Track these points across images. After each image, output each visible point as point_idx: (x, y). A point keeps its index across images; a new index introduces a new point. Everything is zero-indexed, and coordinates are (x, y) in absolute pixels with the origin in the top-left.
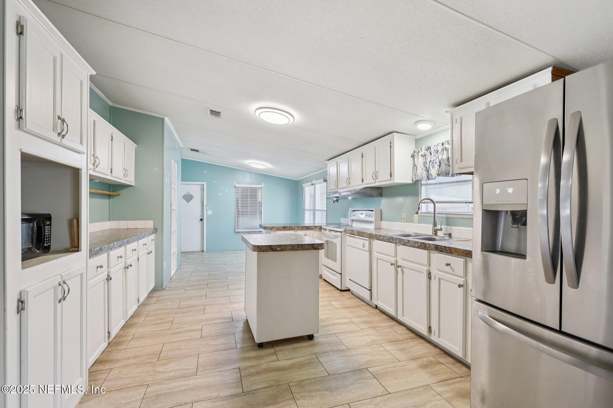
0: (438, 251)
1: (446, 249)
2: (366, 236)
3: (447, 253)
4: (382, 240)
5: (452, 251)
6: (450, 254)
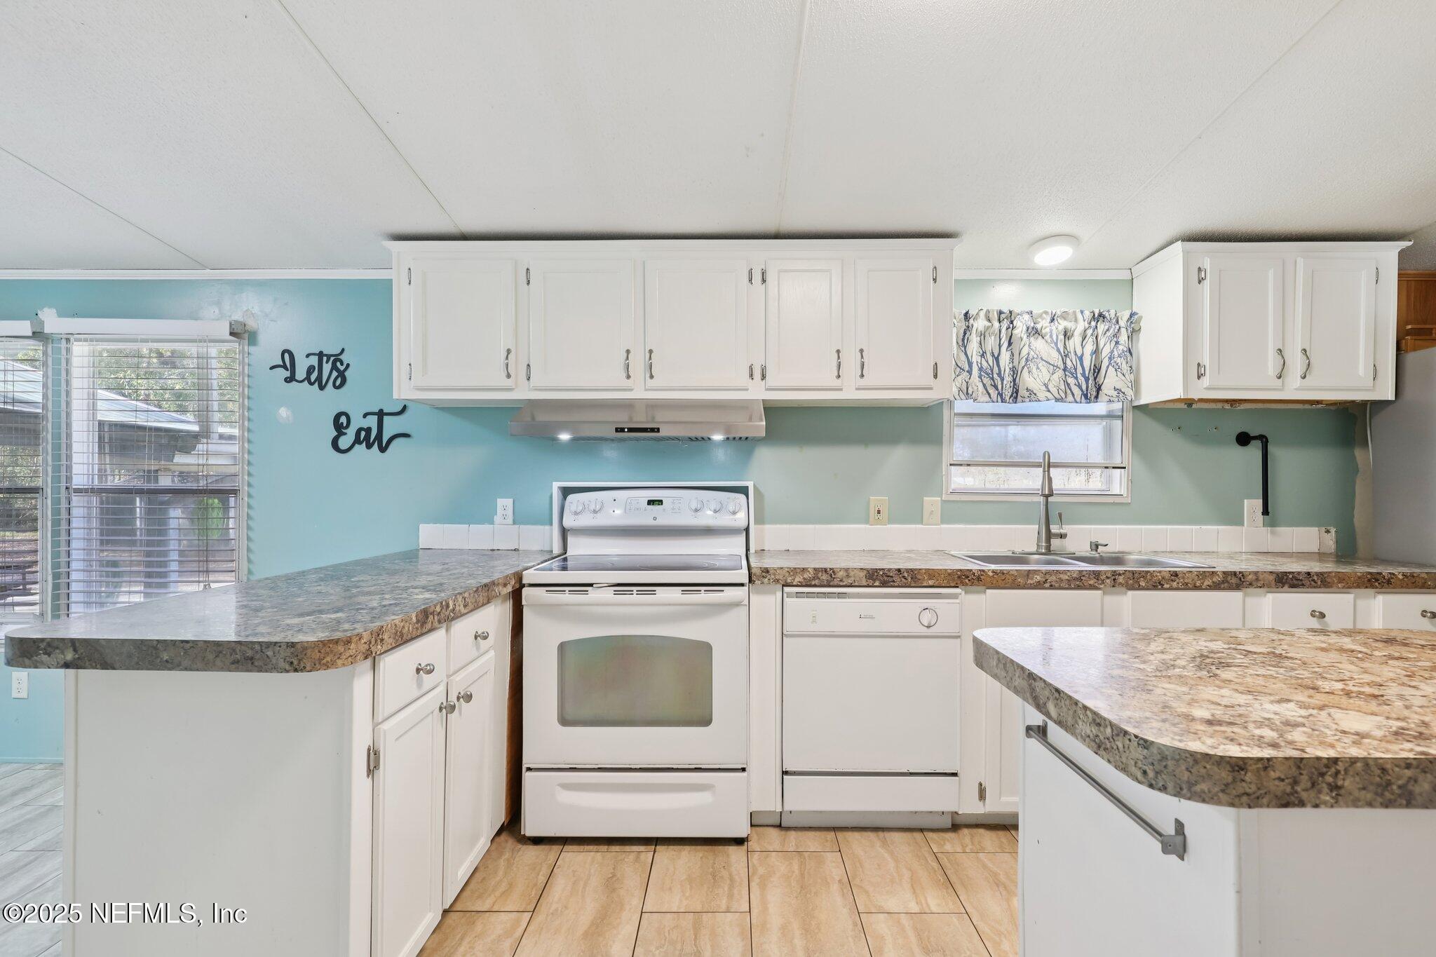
0: (1286, 587)
1: (1310, 579)
2: (931, 583)
3: (1315, 587)
4: (1039, 586)
5: (1329, 580)
6: (1322, 590)
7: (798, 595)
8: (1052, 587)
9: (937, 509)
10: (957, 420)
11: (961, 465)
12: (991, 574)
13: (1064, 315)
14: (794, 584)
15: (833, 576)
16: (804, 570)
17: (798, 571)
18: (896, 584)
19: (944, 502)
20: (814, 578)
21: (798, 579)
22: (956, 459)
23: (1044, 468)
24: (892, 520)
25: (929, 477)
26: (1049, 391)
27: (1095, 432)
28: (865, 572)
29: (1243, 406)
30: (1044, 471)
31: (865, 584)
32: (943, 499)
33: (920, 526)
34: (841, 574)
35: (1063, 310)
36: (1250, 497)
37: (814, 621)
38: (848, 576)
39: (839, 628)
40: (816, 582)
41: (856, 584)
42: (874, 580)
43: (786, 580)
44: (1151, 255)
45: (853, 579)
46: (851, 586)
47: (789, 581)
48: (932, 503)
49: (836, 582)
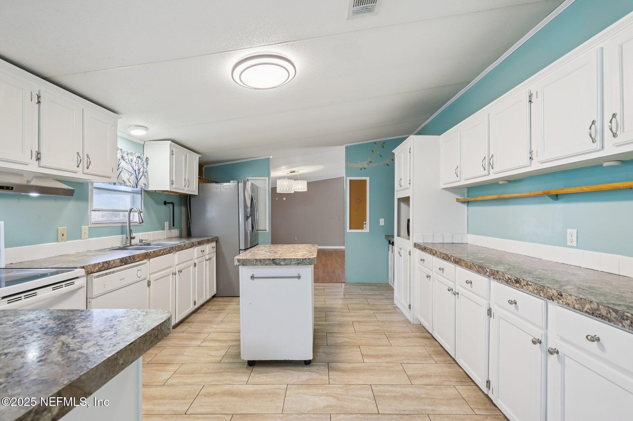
7: (98, 276)
8: (165, 254)
9: (87, 231)
10: (95, 191)
11: (96, 211)
12: (152, 253)
13: (131, 153)
14: (95, 271)
15: (109, 264)
16: (99, 264)
17: (97, 265)
18: (129, 263)
19: (89, 228)
20: (102, 267)
21: (97, 269)
22: (95, 207)
23: (138, 213)
24: (69, 239)
25: (83, 217)
26: (130, 182)
27: (128, 198)
28: (120, 259)
29: (165, 193)
30: (139, 214)
31: (119, 265)
32: (89, 226)
33: (80, 240)
34: (112, 263)
35: (131, 151)
36: (166, 221)
37: (105, 287)
38: (114, 263)
39: (113, 287)
40: (103, 268)
41: (117, 266)
42: (122, 263)
43: (91, 271)
44: (155, 140)
45: (116, 264)
46: (115, 267)
47: (93, 271)
48: (85, 228)
49: (110, 267)
